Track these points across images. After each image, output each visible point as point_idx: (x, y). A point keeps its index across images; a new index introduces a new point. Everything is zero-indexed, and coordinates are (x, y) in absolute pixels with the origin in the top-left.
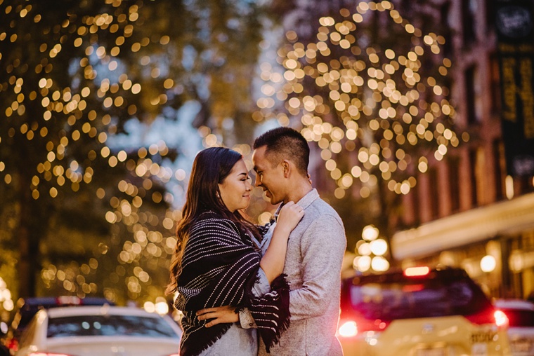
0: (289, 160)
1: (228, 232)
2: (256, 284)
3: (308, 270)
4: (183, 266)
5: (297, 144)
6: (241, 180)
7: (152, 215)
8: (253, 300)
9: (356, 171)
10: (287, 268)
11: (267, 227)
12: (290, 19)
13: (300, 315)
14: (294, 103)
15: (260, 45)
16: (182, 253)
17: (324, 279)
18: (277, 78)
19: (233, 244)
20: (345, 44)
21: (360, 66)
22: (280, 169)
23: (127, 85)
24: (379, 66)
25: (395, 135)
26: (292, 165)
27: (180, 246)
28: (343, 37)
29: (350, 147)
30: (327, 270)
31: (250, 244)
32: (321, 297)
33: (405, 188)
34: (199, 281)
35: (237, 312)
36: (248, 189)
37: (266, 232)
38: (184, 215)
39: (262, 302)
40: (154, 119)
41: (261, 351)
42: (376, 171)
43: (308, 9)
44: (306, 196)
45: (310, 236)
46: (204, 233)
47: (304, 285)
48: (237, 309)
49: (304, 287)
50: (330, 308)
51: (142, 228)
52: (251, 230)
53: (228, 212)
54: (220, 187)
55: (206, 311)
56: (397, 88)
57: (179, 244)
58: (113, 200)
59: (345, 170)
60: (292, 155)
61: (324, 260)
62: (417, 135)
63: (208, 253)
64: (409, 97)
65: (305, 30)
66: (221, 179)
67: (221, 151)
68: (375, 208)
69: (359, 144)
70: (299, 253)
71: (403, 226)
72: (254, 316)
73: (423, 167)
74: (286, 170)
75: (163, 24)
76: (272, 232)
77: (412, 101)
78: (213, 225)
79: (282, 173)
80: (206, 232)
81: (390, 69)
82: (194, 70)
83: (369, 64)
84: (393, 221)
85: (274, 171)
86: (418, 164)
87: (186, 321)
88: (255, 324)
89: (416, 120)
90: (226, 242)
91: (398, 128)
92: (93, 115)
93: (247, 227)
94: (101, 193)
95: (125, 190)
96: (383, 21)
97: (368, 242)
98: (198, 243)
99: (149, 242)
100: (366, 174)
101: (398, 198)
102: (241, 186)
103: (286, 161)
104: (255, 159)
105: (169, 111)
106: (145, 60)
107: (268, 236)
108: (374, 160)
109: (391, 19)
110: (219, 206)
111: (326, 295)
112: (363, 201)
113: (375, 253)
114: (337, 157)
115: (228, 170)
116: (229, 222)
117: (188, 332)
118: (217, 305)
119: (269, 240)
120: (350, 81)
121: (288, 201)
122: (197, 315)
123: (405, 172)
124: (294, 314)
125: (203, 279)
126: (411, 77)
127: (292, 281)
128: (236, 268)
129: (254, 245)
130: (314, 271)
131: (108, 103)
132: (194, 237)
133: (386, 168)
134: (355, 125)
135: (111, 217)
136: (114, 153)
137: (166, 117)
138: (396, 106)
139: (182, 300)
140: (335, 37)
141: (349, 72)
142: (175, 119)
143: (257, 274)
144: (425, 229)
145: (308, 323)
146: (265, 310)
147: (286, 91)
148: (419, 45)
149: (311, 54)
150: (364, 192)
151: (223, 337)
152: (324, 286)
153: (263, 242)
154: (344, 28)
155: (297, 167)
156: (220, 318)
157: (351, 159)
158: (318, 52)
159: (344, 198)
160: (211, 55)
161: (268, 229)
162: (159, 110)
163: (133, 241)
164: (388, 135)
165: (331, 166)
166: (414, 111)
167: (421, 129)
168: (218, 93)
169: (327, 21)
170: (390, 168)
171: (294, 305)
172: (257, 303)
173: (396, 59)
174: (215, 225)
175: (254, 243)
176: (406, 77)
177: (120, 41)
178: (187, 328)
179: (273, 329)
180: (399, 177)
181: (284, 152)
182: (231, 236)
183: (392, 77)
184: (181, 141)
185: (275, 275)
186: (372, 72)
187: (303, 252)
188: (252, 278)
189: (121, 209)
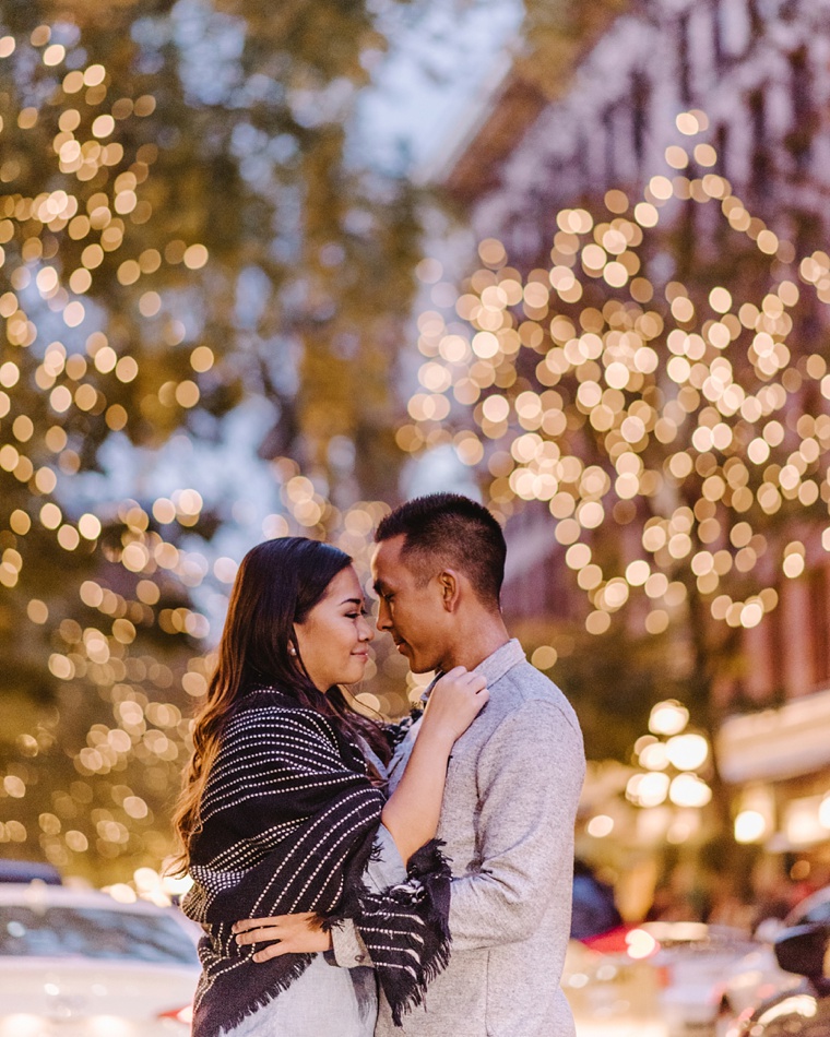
0: (457, 569)
1: (310, 739)
2: (371, 864)
3: (493, 831)
4: (203, 816)
5: (477, 533)
6: (347, 615)
7: (158, 665)
8: (365, 902)
9: (637, 572)
10: (445, 825)
11: (403, 728)
12: (490, 212)
13: (473, 937)
14: (495, 411)
15: (418, 271)
16: (202, 784)
17: (530, 853)
18: (455, 348)
19: (320, 769)
20: (616, 276)
21: (650, 324)
22: (435, 590)
23: (106, 360)
24: (696, 326)
25: (729, 492)
26: (462, 581)
27: (200, 768)
28: (611, 258)
29: (624, 515)
30: (539, 832)
31: (360, 769)
32: (525, 897)
33: (751, 614)
34: (241, 854)
35: (327, 927)
36: (363, 637)
37: (402, 739)
38: (211, 692)
39: (386, 906)
40: (166, 439)
41: (381, 1019)
42: (682, 573)
43: (534, 193)
44: (492, 657)
45: (498, 751)
46: (254, 740)
47: (484, 866)
48: (325, 920)
49: (485, 872)
50: (546, 922)
51: (133, 694)
52: (366, 734)
53: (312, 691)
54: (298, 630)
55: (254, 923)
56: (737, 379)
57: (198, 763)
58: (66, 628)
59: (612, 568)
60: (464, 559)
61: (531, 808)
62: (779, 489)
63: (262, 789)
64: (764, 403)
65: (527, 239)
66: (301, 612)
67: (302, 546)
68: (679, 658)
69: (645, 509)
70: (474, 791)
71: (744, 704)
72: (367, 938)
73: (794, 564)
74: (449, 594)
75: (192, 220)
76: (414, 738)
77: (768, 412)
78: (275, 722)
79: (439, 601)
80: (258, 740)
81: (720, 335)
82: (263, 329)
83: (670, 324)
84: (722, 690)
85: (421, 594)
86: (783, 559)
87: (210, 946)
88: (368, 958)
89: (779, 456)
90: (307, 764)
91: (737, 473)
92: (24, 428)
93: (358, 727)
94: (38, 611)
95: (97, 605)
96: (706, 223)
97: (662, 738)
98: (239, 764)
99: (150, 726)
100: (661, 578)
101: (735, 638)
102: (346, 631)
103: (450, 571)
104: (379, 564)
105: (204, 422)
106: (150, 304)
107: (403, 748)
108: (679, 547)
109: (723, 220)
110: (293, 675)
111: (535, 893)
112: (653, 641)
113: (679, 765)
114: (593, 537)
115: (317, 593)
116: (312, 716)
117: (212, 972)
118: (281, 911)
119: (407, 757)
120: (628, 359)
121: (453, 667)
122: (234, 930)
123: (752, 575)
124: (463, 936)
125: (249, 850)
126: (768, 354)
127: (458, 857)
128: (325, 827)
129: (372, 773)
130: (507, 835)
131: (60, 401)
132: (231, 749)
133: (706, 567)
134: (637, 462)
135: (61, 667)
136: (69, 519)
137: (194, 435)
138: (733, 421)
139: (200, 898)
140: (593, 259)
141: (624, 337)
142: (217, 440)
143: (376, 838)
144: (797, 712)
145: (494, 957)
146: (392, 924)
147: (478, 380)
148: (789, 280)
149: (535, 297)
150: (655, 623)
151: (295, 984)
152: (533, 871)
153: (392, 764)
154: (617, 237)
155: (475, 587)
156: (288, 940)
157: (627, 543)
158: (554, 293)
159: (608, 631)
160: (303, 293)
161: (405, 733)
162: (180, 418)
163: (112, 723)
164: (712, 489)
165: (579, 557)
166: (776, 434)
167: (790, 476)
168: (317, 383)
169: (574, 221)
170: (716, 567)
171: (461, 913)
172: (373, 907)
173: (734, 311)
174: (280, 722)
175: (371, 765)
176: (756, 357)
177: (93, 256)
178: (210, 962)
179: (410, 969)
180: (739, 587)
181: (445, 551)
182: (316, 749)
183: (725, 353)
184: (229, 493)
185: (416, 843)
186: (679, 341)
187: (483, 788)
188: (363, 848)
189: (85, 648)
